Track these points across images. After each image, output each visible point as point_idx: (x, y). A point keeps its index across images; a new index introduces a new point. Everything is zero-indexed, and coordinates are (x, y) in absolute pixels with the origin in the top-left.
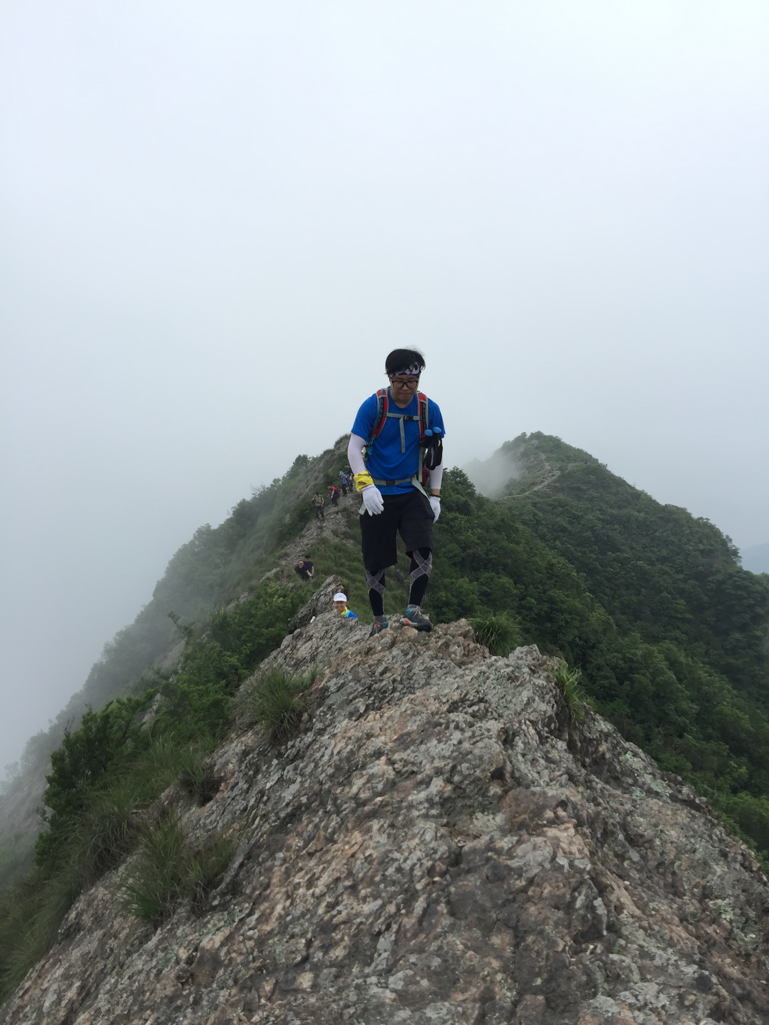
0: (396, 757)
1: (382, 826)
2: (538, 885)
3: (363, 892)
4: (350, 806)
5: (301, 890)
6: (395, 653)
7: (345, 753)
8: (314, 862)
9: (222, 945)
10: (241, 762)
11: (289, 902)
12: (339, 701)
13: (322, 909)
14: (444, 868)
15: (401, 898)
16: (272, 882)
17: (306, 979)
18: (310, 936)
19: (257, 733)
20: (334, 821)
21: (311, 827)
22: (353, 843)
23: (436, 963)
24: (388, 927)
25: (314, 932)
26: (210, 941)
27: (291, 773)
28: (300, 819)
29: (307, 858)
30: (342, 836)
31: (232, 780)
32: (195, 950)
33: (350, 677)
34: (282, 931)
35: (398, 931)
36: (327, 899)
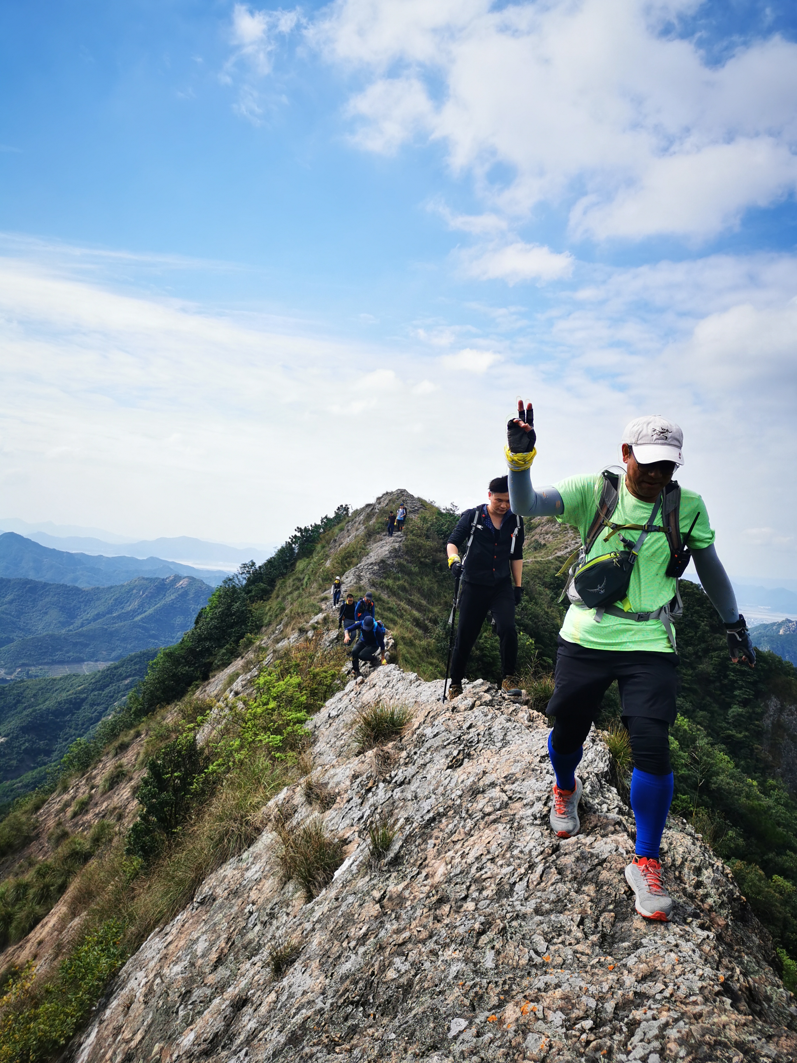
0: (507, 787)
1: (505, 828)
2: (609, 862)
3: (500, 863)
4: (479, 815)
5: (457, 860)
6: (476, 714)
7: (468, 783)
8: (458, 846)
9: (404, 889)
10: (352, 783)
11: (449, 866)
12: (435, 745)
13: (473, 870)
14: (550, 852)
15: (527, 865)
16: (428, 857)
17: (470, 905)
18: (468, 884)
19: (363, 762)
20: (470, 823)
21: (451, 826)
22: (486, 836)
23: (553, 897)
24: (521, 879)
25: (471, 882)
26: (394, 887)
27: (399, 794)
28: (440, 822)
29: (452, 844)
30: (476, 833)
31: (346, 795)
32: (385, 892)
33: (443, 728)
34: (449, 881)
35: (528, 881)
36: (476, 865)
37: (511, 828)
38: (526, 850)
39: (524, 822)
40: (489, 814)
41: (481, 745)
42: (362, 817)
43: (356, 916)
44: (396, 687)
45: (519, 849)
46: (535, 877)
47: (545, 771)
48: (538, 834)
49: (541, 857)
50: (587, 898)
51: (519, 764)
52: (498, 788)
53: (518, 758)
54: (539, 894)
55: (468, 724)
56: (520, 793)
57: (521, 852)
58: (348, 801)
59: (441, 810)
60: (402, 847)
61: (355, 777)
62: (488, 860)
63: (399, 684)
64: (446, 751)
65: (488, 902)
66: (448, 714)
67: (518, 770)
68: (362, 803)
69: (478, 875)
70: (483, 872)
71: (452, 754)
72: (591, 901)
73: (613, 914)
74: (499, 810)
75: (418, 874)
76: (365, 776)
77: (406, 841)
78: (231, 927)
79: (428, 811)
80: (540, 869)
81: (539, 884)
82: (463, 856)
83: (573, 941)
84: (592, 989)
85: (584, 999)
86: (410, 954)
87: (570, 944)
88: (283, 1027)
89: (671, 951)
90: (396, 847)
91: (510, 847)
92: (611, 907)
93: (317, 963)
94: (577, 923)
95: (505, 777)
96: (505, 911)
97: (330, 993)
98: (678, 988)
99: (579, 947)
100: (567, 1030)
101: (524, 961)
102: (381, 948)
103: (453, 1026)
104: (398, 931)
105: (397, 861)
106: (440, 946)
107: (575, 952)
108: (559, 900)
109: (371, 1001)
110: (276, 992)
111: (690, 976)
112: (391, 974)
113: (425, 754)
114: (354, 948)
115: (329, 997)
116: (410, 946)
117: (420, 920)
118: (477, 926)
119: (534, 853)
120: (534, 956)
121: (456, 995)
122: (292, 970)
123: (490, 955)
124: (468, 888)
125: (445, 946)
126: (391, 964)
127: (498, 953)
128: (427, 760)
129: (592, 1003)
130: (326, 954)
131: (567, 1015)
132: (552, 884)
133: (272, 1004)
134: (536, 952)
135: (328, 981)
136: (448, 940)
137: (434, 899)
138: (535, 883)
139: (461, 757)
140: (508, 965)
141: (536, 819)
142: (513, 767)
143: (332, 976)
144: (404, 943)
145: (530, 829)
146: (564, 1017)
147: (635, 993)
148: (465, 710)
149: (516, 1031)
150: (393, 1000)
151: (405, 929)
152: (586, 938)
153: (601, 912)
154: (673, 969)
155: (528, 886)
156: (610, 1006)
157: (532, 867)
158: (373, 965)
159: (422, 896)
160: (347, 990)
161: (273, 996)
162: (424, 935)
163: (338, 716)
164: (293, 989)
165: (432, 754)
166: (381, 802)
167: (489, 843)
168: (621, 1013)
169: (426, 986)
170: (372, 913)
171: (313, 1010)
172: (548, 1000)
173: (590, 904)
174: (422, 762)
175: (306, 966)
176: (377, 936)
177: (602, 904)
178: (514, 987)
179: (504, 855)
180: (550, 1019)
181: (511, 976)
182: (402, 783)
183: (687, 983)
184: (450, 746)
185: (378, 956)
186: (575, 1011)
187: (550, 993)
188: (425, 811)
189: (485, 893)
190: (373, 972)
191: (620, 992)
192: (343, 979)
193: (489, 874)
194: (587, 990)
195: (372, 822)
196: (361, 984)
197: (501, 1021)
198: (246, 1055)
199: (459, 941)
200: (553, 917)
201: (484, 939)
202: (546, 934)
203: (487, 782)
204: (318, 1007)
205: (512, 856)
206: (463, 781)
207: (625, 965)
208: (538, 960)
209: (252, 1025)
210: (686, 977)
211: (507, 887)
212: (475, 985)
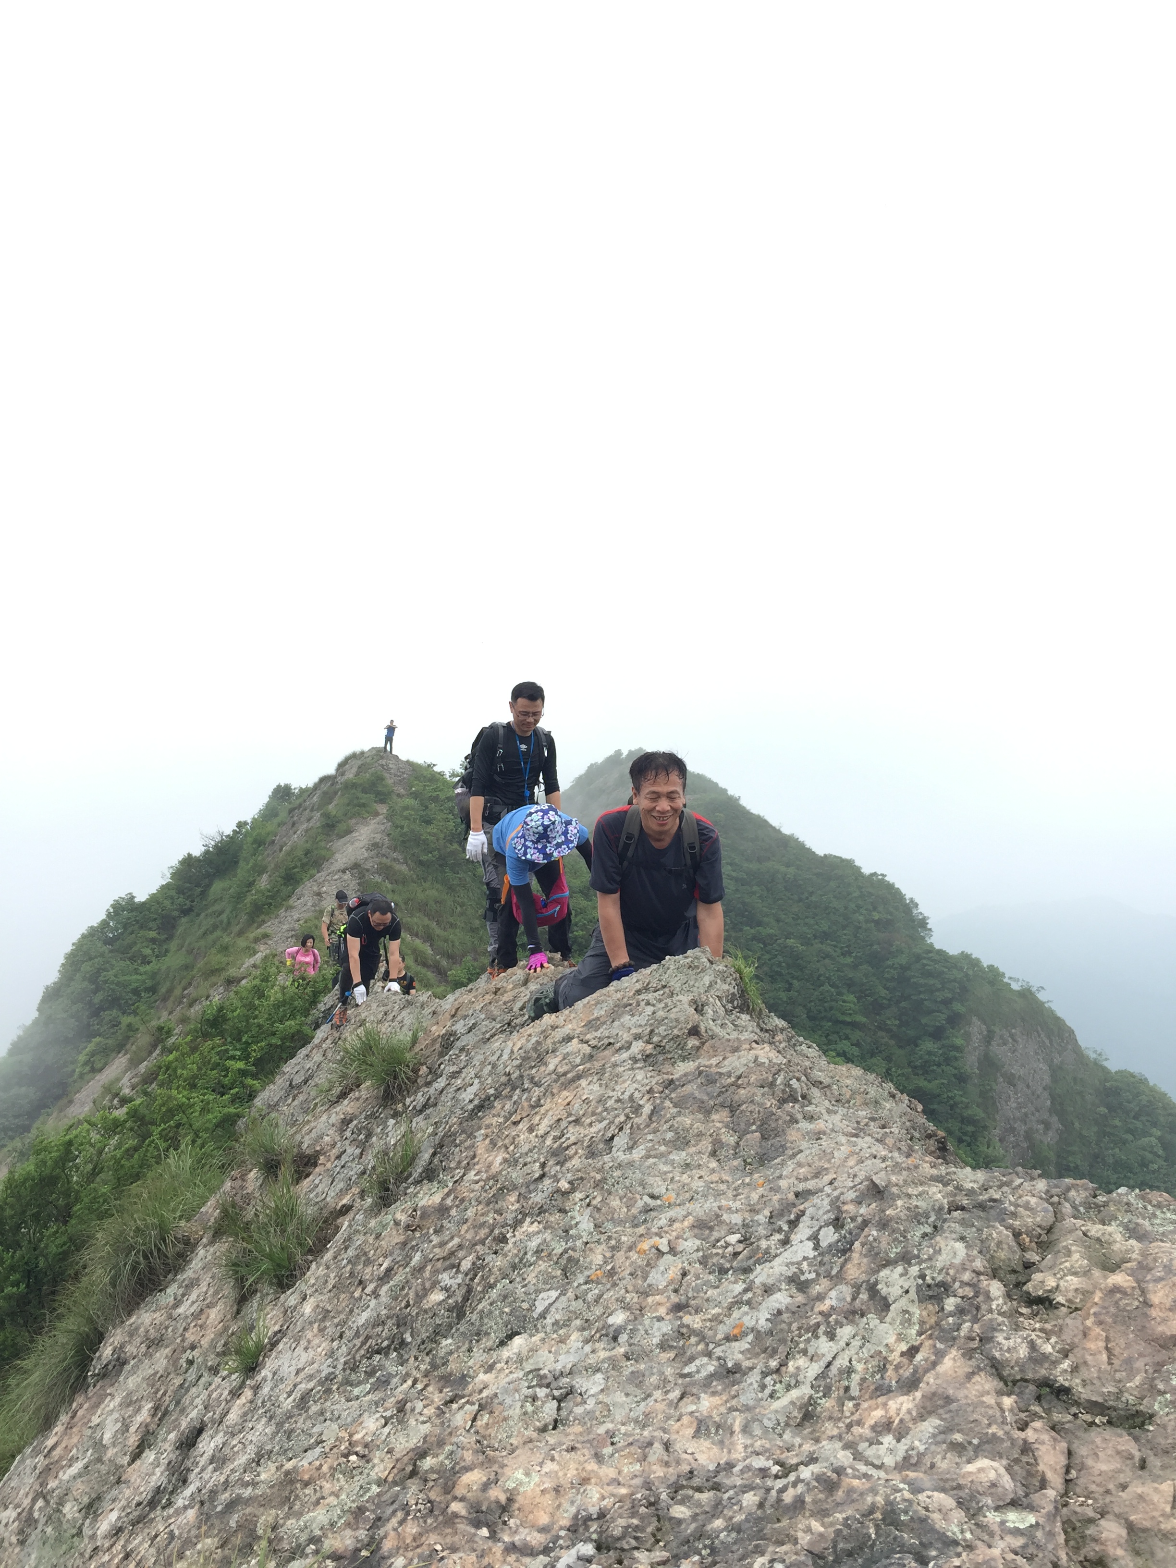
1: (591, 1081)
2: (746, 1077)
3: (588, 1121)
4: (550, 1078)
8: (522, 1124)
9: (444, 1198)
11: (511, 1147)
14: (661, 1089)
15: (628, 1112)
16: (478, 1152)
19: (357, 1098)
24: (621, 1129)
25: (546, 1157)
26: (428, 1200)
27: (421, 1123)
29: (512, 1127)
31: (334, 1151)
32: (414, 1210)
34: (513, 1165)
35: (631, 1128)
37: (600, 1079)
38: (625, 1096)
40: (565, 1074)
42: (364, 1172)
43: (372, 1252)
45: (614, 1099)
46: (641, 1120)
47: (643, 1003)
49: (647, 1097)
50: (718, 1125)
52: (575, 1041)
56: (608, 1037)
58: (338, 1157)
59: (491, 1092)
60: (434, 1154)
61: (346, 1122)
62: (570, 1123)
67: (603, 1013)
68: (361, 1154)
69: (555, 1146)
70: (563, 1140)
72: (726, 1127)
73: (758, 1133)
74: (579, 1065)
75: (464, 1175)
76: (363, 1116)
77: (440, 1145)
78: (158, 1390)
79: (471, 1100)
80: (647, 1109)
81: (647, 1126)
83: (704, 1173)
84: (736, 1204)
85: (726, 1217)
86: (463, 1262)
87: (701, 1177)
90: (425, 1158)
91: (601, 1100)
92: (755, 1127)
93: (315, 1331)
94: (708, 1155)
95: (584, 1026)
96: (600, 1164)
97: (341, 1354)
99: (714, 1177)
100: (705, 1251)
101: (635, 1210)
103: (538, 1303)
104: (442, 1245)
107: (708, 1183)
109: (409, 1340)
110: (253, 1389)
112: (436, 1297)
114: (374, 1291)
115: (341, 1357)
116: (461, 1254)
118: (562, 1185)
119: (637, 1096)
120: (650, 1201)
122: (274, 1354)
123: (584, 1214)
124: (543, 1165)
126: (434, 1284)
127: (596, 1209)
128: (462, 1064)
129: (738, 1219)
130: (328, 1316)
132: (668, 1121)
133: (248, 1405)
135: (335, 1343)
137: (493, 1191)
138: (642, 1127)
140: (612, 1219)
143: (341, 1336)
144: (452, 1253)
145: (629, 1074)
146: (699, 1242)
149: (632, 1275)
151: (451, 1238)
152: (723, 1166)
153: (742, 1136)
155: (632, 1134)
156: (762, 1217)
157: (635, 1111)
158: (406, 1294)
159: (473, 1194)
160: (368, 1339)
161: (248, 1394)
163: (306, 1081)
164: (280, 1375)
166: (393, 1142)
167: (568, 1104)
170: (396, 1241)
171: (317, 1380)
172: (674, 1232)
173: (724, 1130)
174: (453, 1069)
175: (298, 1340)
176: (407, 1265)
177: (742, 1127)
179: (592, 1111)
180: (680, 1249)
182: (423, 1109)
185: (413, 1281)
186: (714, 1232)
187: (677, 1225)
188: (467, 1101)
189: (569, 1164)
190: (408, 1302)
192: (361, 1330)
193: (573, 1139)
194: (729, 1206)
196: (390, 1323)
197: (609, 1274)
199: (536, 1211)
202: (665, 1174)
203: (558, 1038)
204: (324, 1374)
205: (605, 1110)
208: (656, 1203)
211: (602, 1145)
212: (565, 1251)
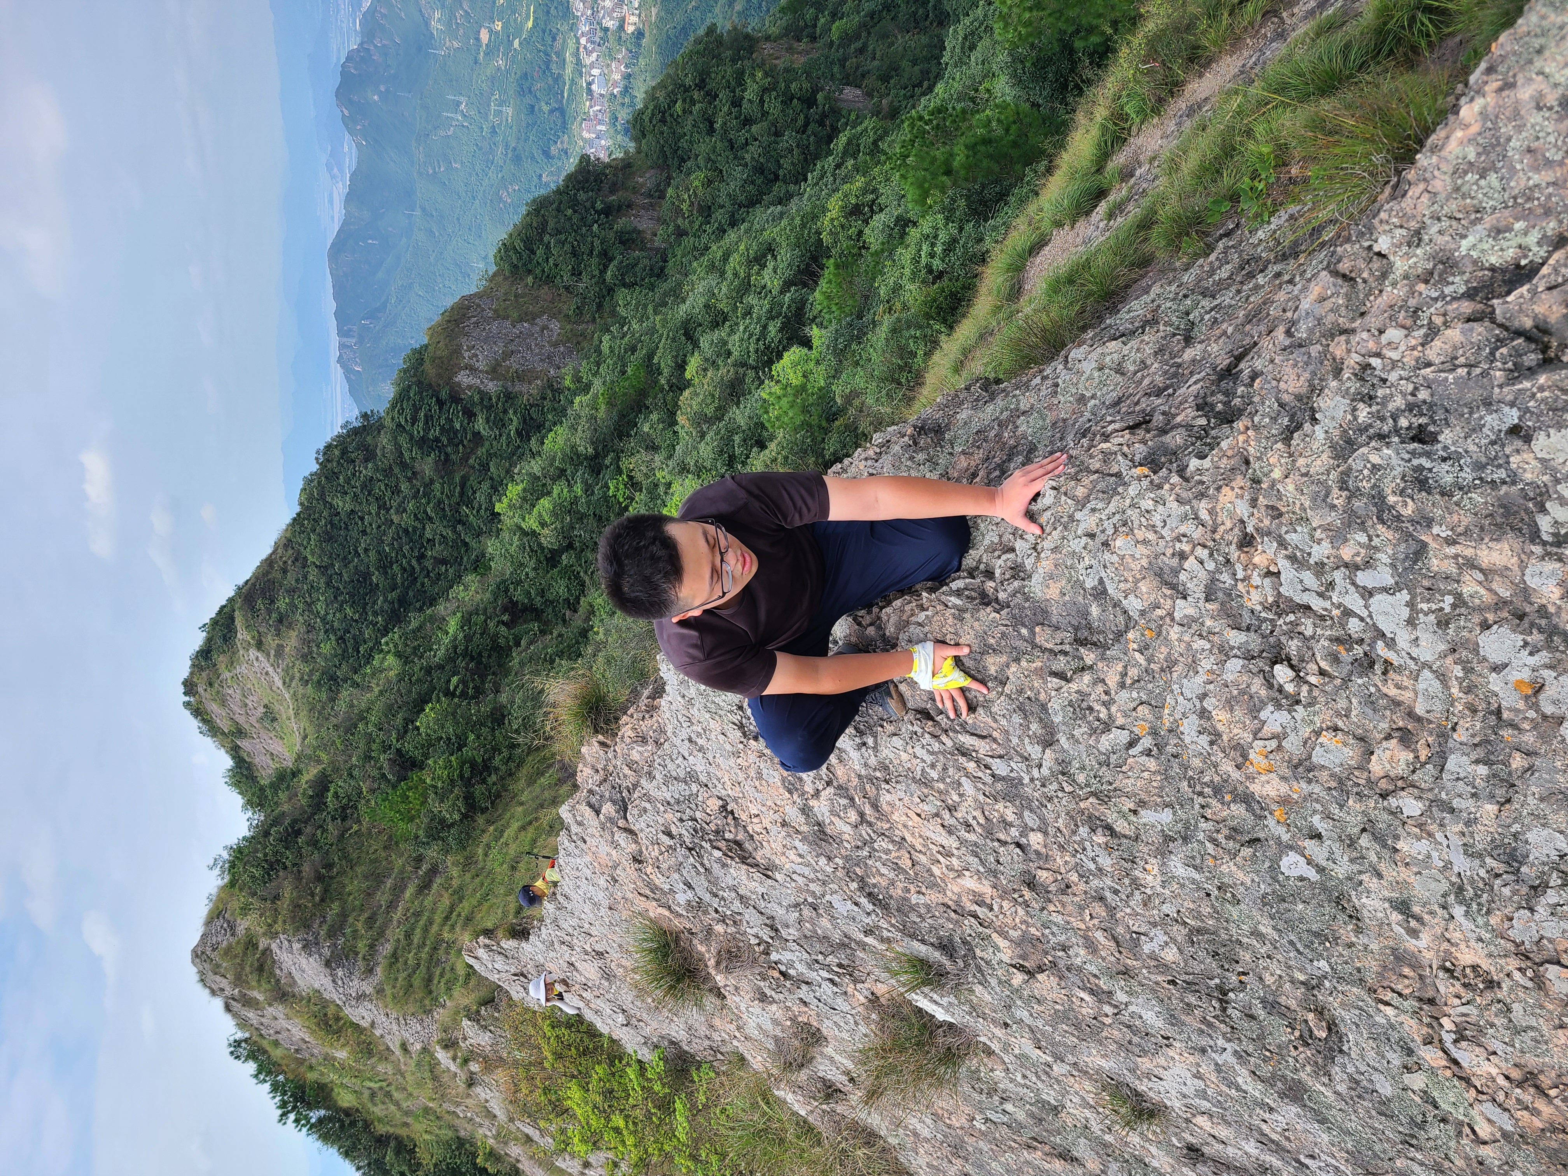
1: (888, 791)
3: (956, 798)
4: (864, 830)
5: (955, 861)
6: (643, 825)
7: (803, 848)
8: (923, 859)
9: (1006, 938)
10: (774, 1001)
11: (967, 873)
12: (706, 884)
13: (972, 837)
14: (930, 723)
15: (962, 760)
16: (941, 901)
17: (1035, 840)
18: (996, 844)
19: (737, 988)
20: (882, 844)
21: (884, 870)
22: (904, 818)
23: (1017, 719)
24: (987, 767)
25: (993, 840)
26: (1006, 953)
27: (791, 931)
28: (875, 886)
29: (917, 867)
30: (897, 832)
31: (795, 1009)
32: (1014, 966)
33: (676, 876)
34: (995, 873)
35: (991, 756)
36: (963, 833)
37: (887, 782)
38: (929, 759)
39: (873, 761)
40: (862, 815)
41: (698, 815)
42: (831, 981)
43: (1057, 1007)
44: (570, 930)
45: (928, 770)
46: (983, 747)
48: (897, 742)
49: (944, 738)
50: (1014, 668)
51: (765, 771)
52: (812, 803)
53: (753, 774)
54: (1015, 741)
55: (665, 839)
57: (933, 766)
58: (805, 1003)
59: (854, 885)
60: (923, 941)
61: (763, 998)
62: (952, 816)
63: (565, 926)
64: (716, 868)
65: (1026, 813)
66: (649, 870)
68: (807, 983)
69: (979, 830)
70: (974, 823)
71: (719, 859)
72: (1017, 660)
73: (1037, 629)
74: (852, 799)
75: (976, 917)
76: (762, 984)
77: (913, 936)
78: (1010, 1147)
79: (856, 904)
80: (967, 740)
81: (995, 740)
82: (949, 855)
83: (1100, 688)
84: (1206, 664)
85: (1229, 677)
86: (1135, 929)
87: (1107, 693)
88: (1263, 1105)
89: (1106, 544)
90: (923, 950)
91: (924, 782)
92: (1024, 631)
93: (1144, 1060)
94: (1063, 683)
95: (790, 792)
96: (1060, 794)
97: (1204, 1042)
98: (1184, 536)
99: (1112, 680)
100: (1298, 702)
101: (1152, 764)
102: (1126, 972)
103: (1295, 873)
104: (1091, 947)
105: (946, 947)
106: (1137, 892)
107: (1122, 685)
108: (1021, 709)
109: (1217, 981)
110: (1194, 1116)
111: (1157, 519)
112: (1171, 955)
113: (723, 899)
114: (1116, 1007)
115: (1212, 1043)
116: (1120, 930)
117: (1070, 915)
118: (1100, 838)
119: (936, 746)
120: (1139, 748)
121: (1234, 868)
122: (1151, 1094)
123: (1147, 816)
124: (1004, 843)
125: (1136, 884)
126: (1153, 956)
127: (1142, 803)
128: (733, 895)
129: (1235, 665)
130: (1125, 1047)
131: (1264, 704)
132: (996, 721)
133: (1215, 1120)
134: (1131, 744)
135: (1177, 1044)
136: (1127, 881)
137: (1028, 894)
138: (995, 746)
139: (722, 845)
140: (1161, 788)
141: (864, 744)
142: (771, 781)
143: (1168, 1038)
145: (886, 752)
146: (1270, 708)
147: (1207, 600)
148: (636, 842)
149: (1310, 781)
150: (1211, 948)
151: (1086, 938)
152: (1091, 667)
153: (1035, 646)
154: (1145, 542)
155: (1001, 757)
156: (1236, 638)
157: (964, 752)
158: (1157, 983)
159: (1021, 912)
160: (1204, 1020)
161: (1200, 1120)
162: (1099, 909)
163: (625, 1012)
164: (1189, 1091)
165: (723, 889)
166: (806, 956)
167: (919, 815)
168: (1247, 619)
169: (1208, 910)
170: (1054, 985)
171: (1237, 1067)
172: (1235, 731)
173: (1024, 663)
174: (737, 903)
175: (1148, 1075)
176: (1095, 976)
177: (1019, 643)
178: (1207, 779)
179: (940, 792)
180: (1280, 729)
181: (1186, 783)
182: (774, 928)
183: (1172, 523)
184: (706, 862)
185: (1140, 977)
186: (1254, 689)
187: (1220, 727)
188: (856, 908)
189: (1011, 817)
190: (1169, 982)
191: (1209, 623)
192: (1173, 1020)
193: (977, 814)
194: (1211, 672)
195: (840, 965)
196: (1192, 999)
197: (1284, 801)
198: (1312, 1157)
199: (1129, 865)
200: (1057, 719)
201: (1120, 826)
202: (1093, 731)
203: (802, 819)
204: (1232, 1060)
205: (942, 779)
206: (800, 856)
207: (1143, 613)
208: (1147, 742)
209: (1251, 1147)
210: (1159, 524)
211: (999, 786)
212: (1213, 841)
